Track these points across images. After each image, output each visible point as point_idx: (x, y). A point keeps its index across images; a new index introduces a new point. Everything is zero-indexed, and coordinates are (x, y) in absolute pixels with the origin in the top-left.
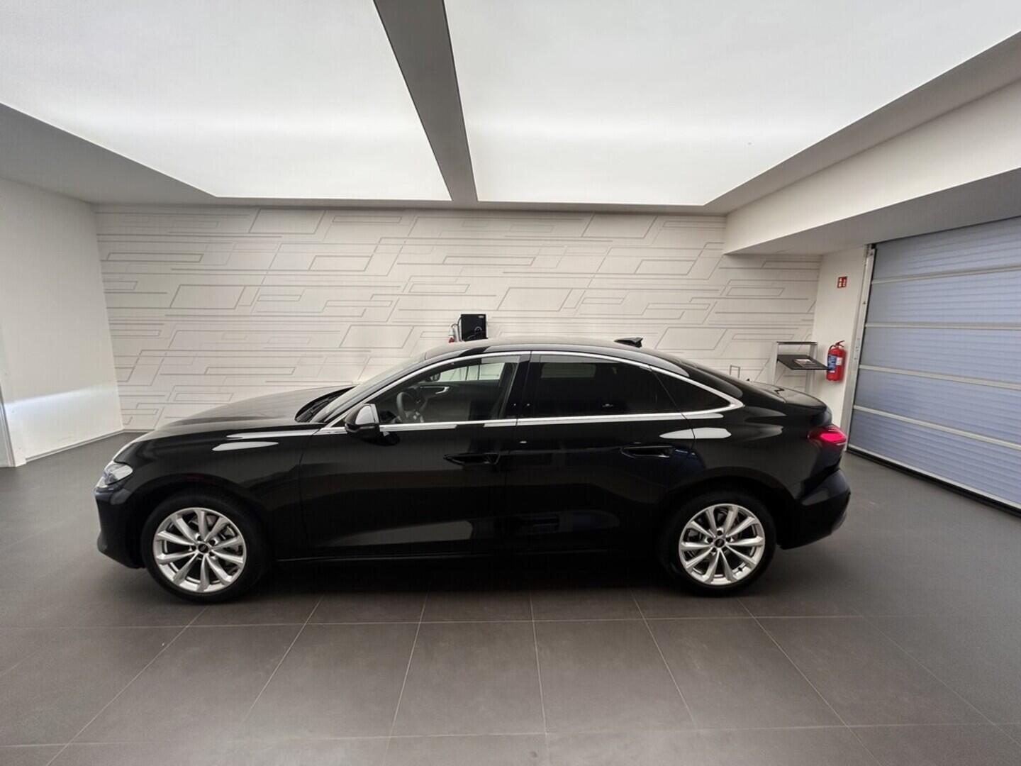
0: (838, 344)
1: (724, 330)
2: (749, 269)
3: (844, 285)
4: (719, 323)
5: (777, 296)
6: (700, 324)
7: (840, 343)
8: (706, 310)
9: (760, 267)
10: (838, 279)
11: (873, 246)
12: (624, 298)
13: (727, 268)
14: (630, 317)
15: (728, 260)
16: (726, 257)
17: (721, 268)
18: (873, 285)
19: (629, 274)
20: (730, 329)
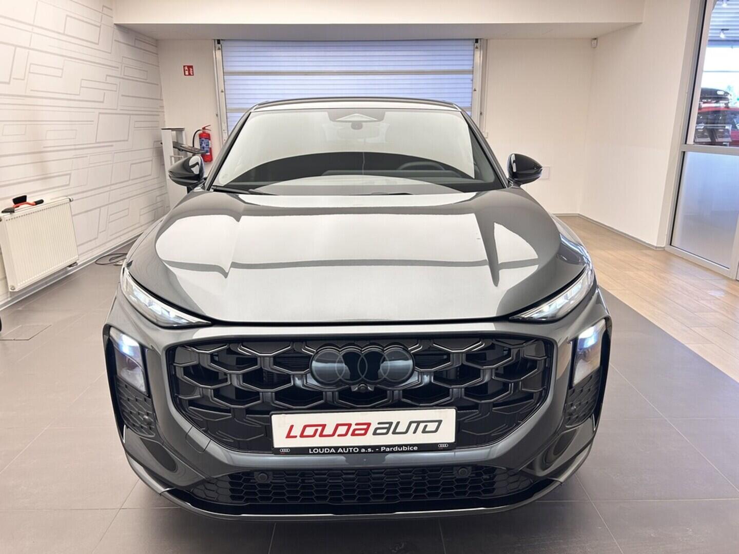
0: (204, 128)
1: (129, 116)
2: (129, 45)
3: (192, 74)
4: (125, 108)
5: (146, 79)
6: (116, 109)
7: (206, 128)
8: (116, 91)
9: (133, 45)
10: (183, 67)
11: (219, 42)
12: (62, 69)
13: (119, 42)
14: (73, 97)
15: (117, 32)
16: (115, 27)
17: (115, 40)
18: (225, 76)
19: (59, 33)
20: (132, 116)
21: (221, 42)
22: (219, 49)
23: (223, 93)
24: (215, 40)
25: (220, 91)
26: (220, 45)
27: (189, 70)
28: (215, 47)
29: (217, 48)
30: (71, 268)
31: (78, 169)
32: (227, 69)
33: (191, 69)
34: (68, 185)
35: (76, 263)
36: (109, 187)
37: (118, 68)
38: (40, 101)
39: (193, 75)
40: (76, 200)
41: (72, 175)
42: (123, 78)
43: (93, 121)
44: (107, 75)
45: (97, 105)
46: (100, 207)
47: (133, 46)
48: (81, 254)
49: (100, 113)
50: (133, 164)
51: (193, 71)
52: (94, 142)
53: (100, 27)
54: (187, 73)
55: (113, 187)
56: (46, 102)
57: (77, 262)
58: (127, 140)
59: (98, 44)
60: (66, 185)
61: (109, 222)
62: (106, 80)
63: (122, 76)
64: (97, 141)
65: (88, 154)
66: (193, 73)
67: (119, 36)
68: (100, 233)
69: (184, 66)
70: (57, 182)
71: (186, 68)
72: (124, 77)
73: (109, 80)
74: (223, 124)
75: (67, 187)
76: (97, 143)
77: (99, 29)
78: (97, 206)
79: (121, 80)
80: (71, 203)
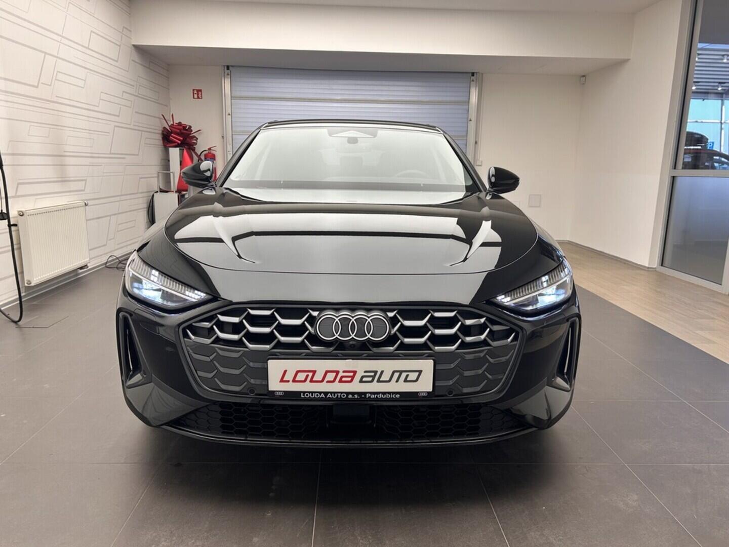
0: (210, 149)
1: (140, 132)
2: (144, 66)
3: (200, 97)
4: (136, 124)
5: (157, 100)
6: (130, 125)
7: (212, 149)
8: (130, 107)
9: (148, 66)
10: (192, 91)
11: (228, 68)
12: (85, 81)
13: (136, 62)
14: (92, 108)
15: (134, 52)
16: (133, 48)
17: (133, 60)
18: (232, 100)
19: (85, 47)
20: (143, 133)
21: (230, 68)
22: (228, 74)
23: (230, 116)
24: (224, 66)
25: (227, 114)
26: (229, 71)
27: (198, 93)
28: (224, 73)
29: (226, 73)
30: (82, 270)
31: (93, 176)
32: (235, 94)
33: (200, 93)
34: (84, 190)
35: (86, 265)
36: (118, 198)
37: (133, 86)
38: (63, 108)
39: (202, 98)
40: (91, 205)
41: (87, 181)
42: (137, 96)
43: (109, 133)
44: (124, 92)
45: (113, 118)
46: (110, 216)
47: (149, 68)
48: (92, 258)
49: (115, 126)
50: (142, 178)
51: (201, 94)
52: (109, 153)
53: (120, 46)
54: (196, 96)
55: (123, 198)
56: (68, 109)
57: (88, 265)
58: (138, 155)
59: (117, 61)
60: (81, 191)
61: (118, 231)
62: (122, 96)
63: (137, 94)
64: (112, 152)
65: (103, 163)
66: (202, 96)
67: (135, 56)
68: (109, 240)
69: (194, 90)
70: (73, 186)
71: (195, 92)
72: (139, 95)
73: (126, 96)
74: (228, 145)
75: (82, 192)
76: (111, 154)
77: (119, 47)
78: (108, 214)
79: (136, 98)
80: (86, 207)
